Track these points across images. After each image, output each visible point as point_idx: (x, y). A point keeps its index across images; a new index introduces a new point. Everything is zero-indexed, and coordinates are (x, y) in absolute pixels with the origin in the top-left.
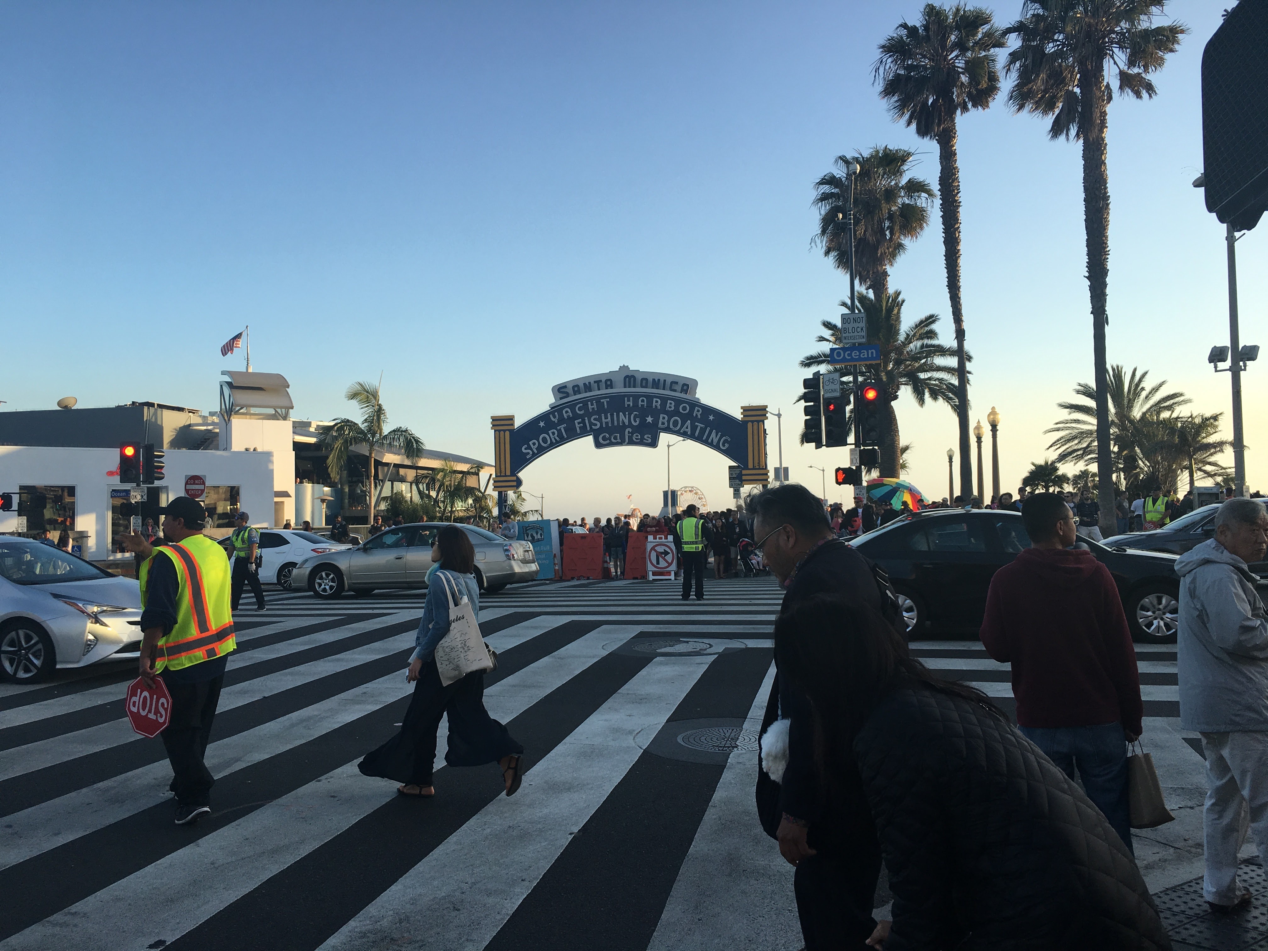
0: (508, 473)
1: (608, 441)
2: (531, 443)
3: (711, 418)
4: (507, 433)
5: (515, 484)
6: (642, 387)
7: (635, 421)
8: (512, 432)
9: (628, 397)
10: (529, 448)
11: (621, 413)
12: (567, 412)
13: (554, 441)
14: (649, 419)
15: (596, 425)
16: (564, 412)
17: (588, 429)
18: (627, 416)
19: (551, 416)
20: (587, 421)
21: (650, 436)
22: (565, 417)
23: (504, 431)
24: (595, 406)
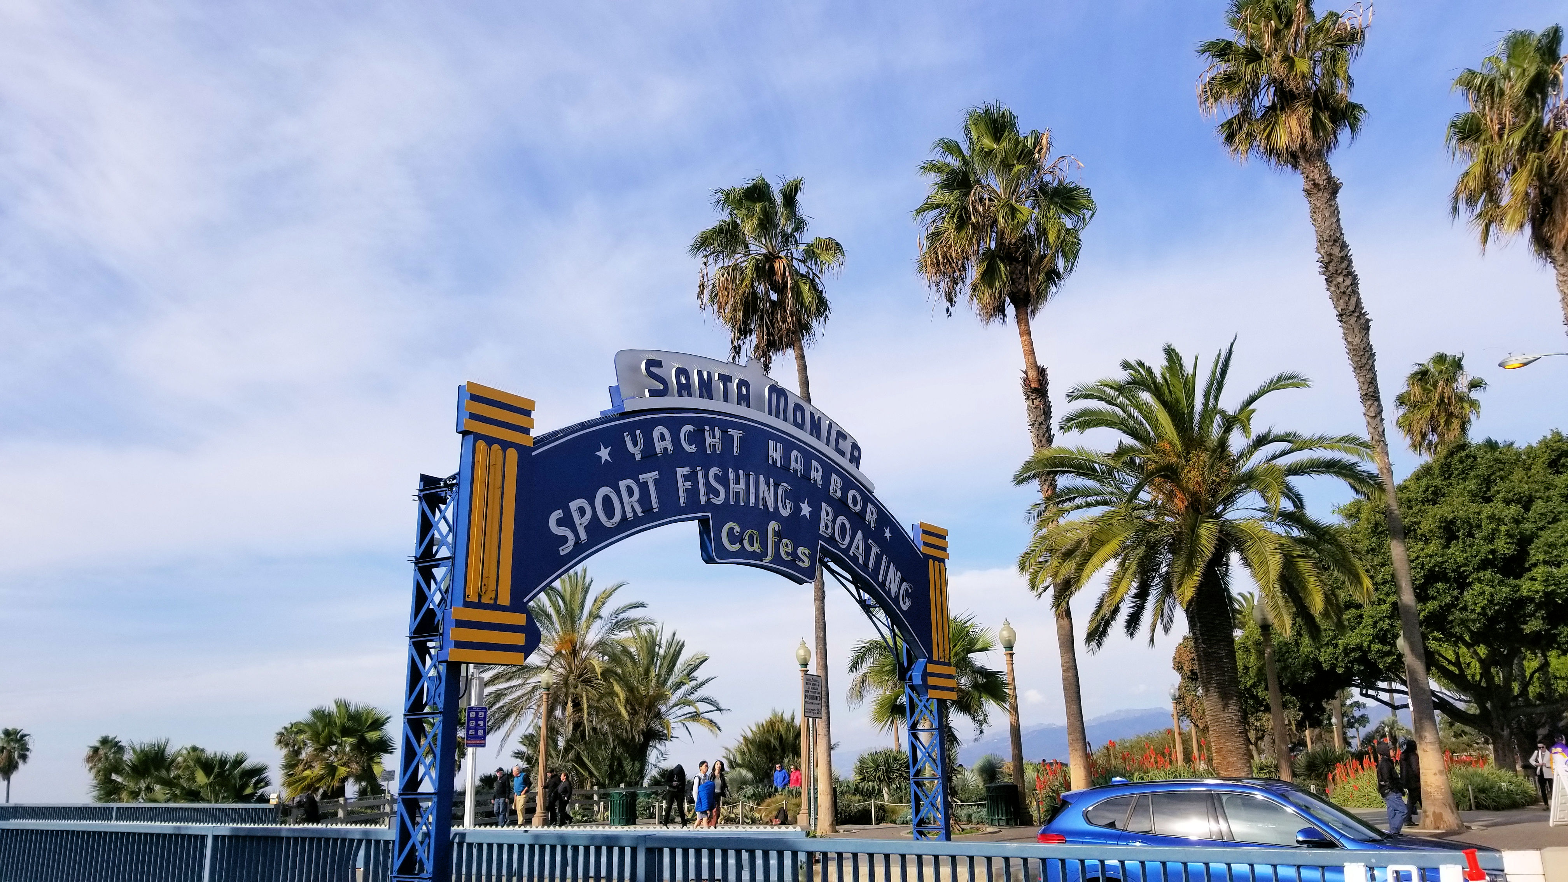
0: (505, 599)
1: (737, 546)
2: (574, 505)
3: (888, 534)
4: (512, 454)
5: (519, 639)
6: (796, 424)
7: (785, 507)
8: (523, 451)
9: (778, 439)
10: (567, 521)
11: (761, 477)
12: (662, 437)
13: (629, 515)
14: (806, 509)
15: (717, 494)
16: (656, 433)
17: (703, 501)
18: (772, 488)
19: (628, 439)
20: (700, 475)
21: (807, 551)
22: (659, 447)
23: (505, 445)
24: (717, 441)
